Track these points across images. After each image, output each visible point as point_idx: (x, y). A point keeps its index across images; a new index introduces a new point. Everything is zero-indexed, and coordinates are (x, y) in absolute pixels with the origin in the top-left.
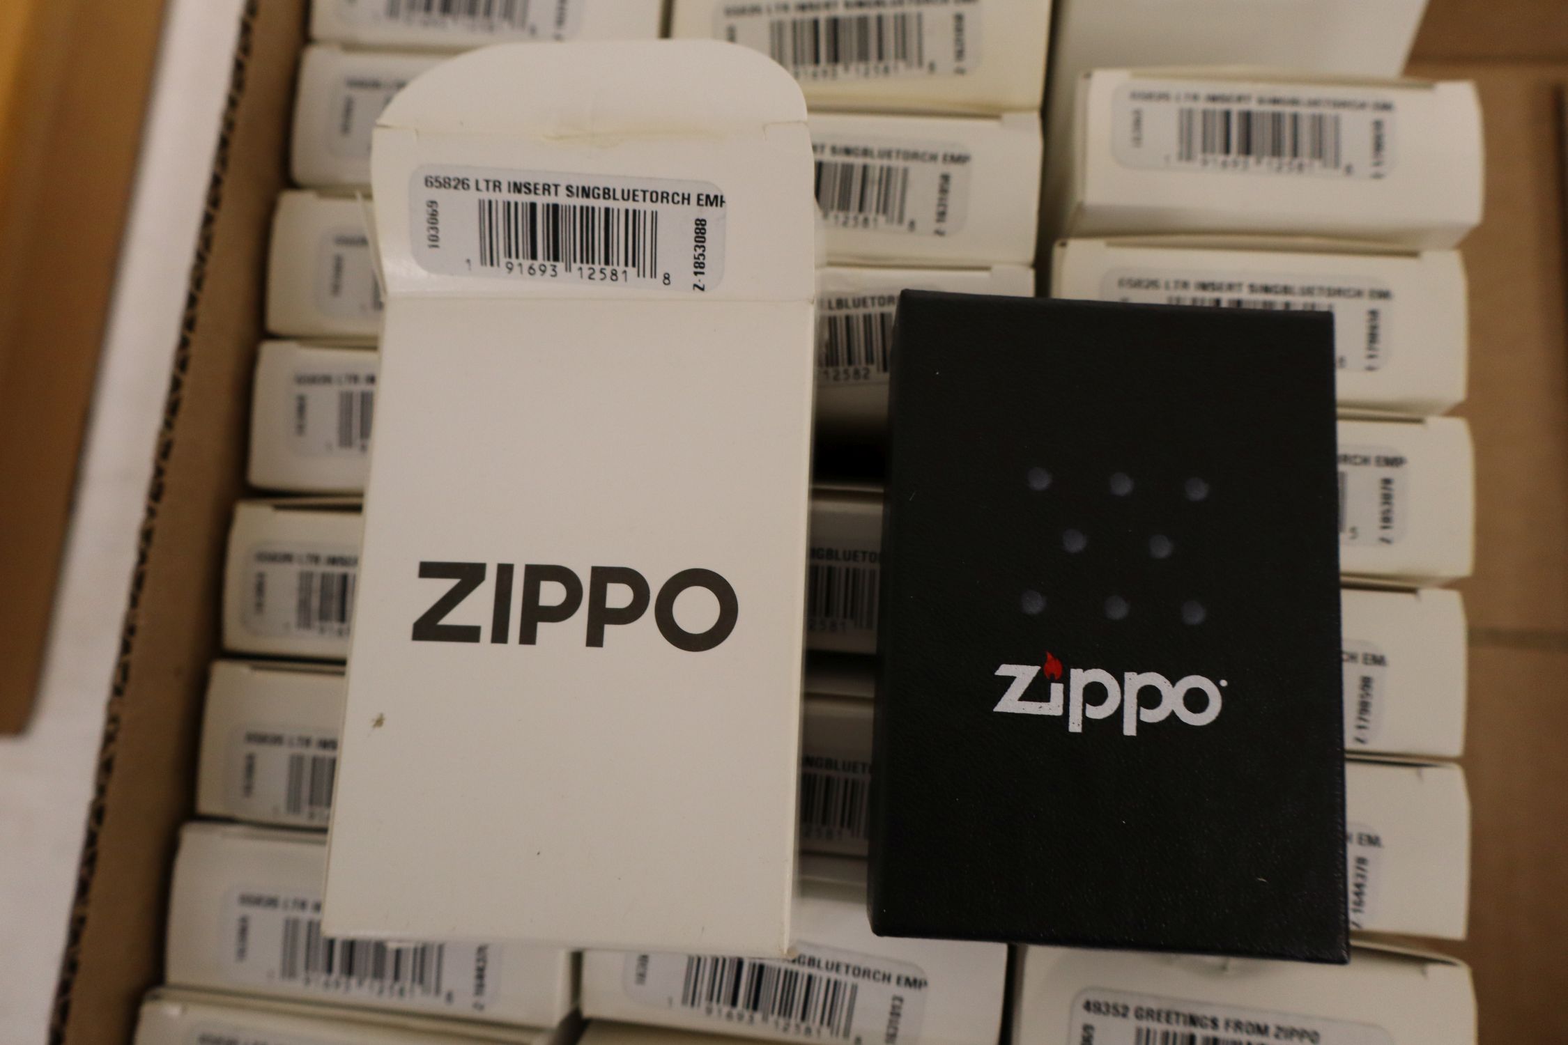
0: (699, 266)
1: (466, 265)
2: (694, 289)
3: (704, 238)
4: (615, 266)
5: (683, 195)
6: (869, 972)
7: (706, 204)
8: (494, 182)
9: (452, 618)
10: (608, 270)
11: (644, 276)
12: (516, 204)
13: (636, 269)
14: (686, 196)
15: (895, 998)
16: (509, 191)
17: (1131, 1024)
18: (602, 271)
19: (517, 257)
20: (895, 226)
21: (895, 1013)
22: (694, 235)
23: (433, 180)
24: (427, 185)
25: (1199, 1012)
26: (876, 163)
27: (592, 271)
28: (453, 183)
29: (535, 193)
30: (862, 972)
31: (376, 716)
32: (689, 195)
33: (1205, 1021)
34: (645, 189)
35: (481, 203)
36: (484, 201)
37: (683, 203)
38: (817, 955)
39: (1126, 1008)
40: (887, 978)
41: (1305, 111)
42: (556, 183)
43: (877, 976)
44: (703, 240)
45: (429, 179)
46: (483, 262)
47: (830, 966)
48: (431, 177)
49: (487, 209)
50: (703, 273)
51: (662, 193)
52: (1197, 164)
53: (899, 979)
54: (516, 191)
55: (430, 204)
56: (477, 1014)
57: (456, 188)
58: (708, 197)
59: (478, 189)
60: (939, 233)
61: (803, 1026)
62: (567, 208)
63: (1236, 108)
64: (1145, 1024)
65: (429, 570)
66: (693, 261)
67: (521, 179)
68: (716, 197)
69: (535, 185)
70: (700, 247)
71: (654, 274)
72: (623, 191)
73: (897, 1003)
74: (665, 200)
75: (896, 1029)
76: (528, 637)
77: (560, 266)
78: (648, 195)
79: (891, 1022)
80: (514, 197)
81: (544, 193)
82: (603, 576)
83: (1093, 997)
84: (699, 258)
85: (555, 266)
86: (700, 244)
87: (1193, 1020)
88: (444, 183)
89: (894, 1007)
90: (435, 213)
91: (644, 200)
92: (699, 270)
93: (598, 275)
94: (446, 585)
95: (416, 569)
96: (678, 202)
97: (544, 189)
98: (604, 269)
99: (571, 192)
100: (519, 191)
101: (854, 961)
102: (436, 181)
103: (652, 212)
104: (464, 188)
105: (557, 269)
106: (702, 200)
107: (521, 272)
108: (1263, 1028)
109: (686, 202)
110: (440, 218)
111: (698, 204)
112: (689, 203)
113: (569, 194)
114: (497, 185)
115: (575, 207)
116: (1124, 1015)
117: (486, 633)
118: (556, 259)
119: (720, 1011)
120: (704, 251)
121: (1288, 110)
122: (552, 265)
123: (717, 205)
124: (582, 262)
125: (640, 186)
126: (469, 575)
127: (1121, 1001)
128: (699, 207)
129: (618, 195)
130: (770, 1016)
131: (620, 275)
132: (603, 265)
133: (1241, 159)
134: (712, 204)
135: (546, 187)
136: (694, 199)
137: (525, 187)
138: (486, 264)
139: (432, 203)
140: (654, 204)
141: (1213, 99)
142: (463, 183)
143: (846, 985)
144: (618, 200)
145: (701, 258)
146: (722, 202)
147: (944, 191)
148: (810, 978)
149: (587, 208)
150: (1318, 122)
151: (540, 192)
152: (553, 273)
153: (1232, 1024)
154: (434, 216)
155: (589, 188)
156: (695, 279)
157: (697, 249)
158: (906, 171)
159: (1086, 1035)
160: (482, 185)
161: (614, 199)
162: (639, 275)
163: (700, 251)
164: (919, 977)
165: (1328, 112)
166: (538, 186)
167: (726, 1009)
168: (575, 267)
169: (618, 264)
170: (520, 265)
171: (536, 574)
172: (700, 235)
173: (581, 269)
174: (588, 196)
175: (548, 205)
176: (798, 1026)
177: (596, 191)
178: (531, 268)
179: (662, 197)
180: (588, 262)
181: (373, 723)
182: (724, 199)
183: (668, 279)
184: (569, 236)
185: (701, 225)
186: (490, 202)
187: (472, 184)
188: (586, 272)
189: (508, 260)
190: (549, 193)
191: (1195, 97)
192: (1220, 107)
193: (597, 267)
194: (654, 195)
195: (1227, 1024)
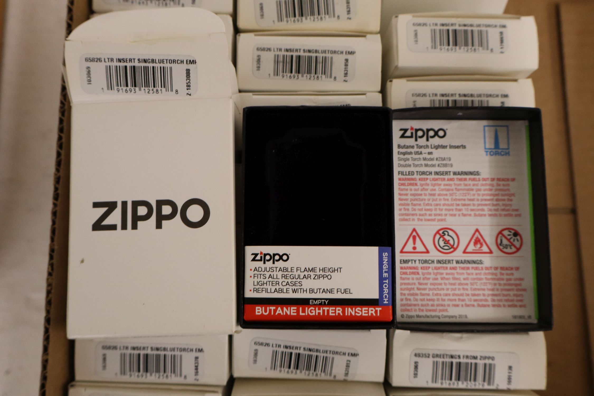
0: (188, 86)
1: (102, 90)
2: (187, 95)
3: (190, 76)
4: (157, 88)
5: (181, 60)
6: (338, 352)
7: (190, 63)
8: (111, 59)
9: (107, 222)
10: (155, 89)
11: (168, 91)
12: (119, 67)
13: (165, 89)
14: (182, 61)
15: (348, 361)
16: (117, 62)
17: (431, 360)
18: (152, 90)
19: (121, 86)
20: (329, 79)
21: (348, 366)
22: (186, 75)
23: (88, 59)
24: (86, 61)
25: (454, 353)
26: (320, 55)
27: (149, 90)
28: (96, 60)
29: (126, 62)
30: (335, 353)
31: (81, 259)
32: (183, 61)
33: (456, 357)
34: (167, 59)
35: (106, 67)
36: (107, 66)
37: (181, 63)
38: (319, 348)
39: (429, 355)
40: (344, 354)
41: (475, 29)
42: (134, 58)
43: (341, 354)
44: (189, 76)
45: (87, 59)
46: (108, 89)
47: (324, 352)
48: (87, 58)
49: (109, 69)
50: (190, 89)
51: (173, 60)
52: (438, 50)
53: (349, 354)
54: (119, 62)
55: (87, 68)
56: (196, 382)
57: (97, 61)
58: (190, 61)
59: (105, 62)
60: (345, 81)
61: (315, 373)
62: (138, 67)
63: (451, 28)
64: (436, 359)
65: (96, 205)
66: (186, 85)
67: (121, 57)
68: (193, 61)
69: (126, 59)
70: (188, 79)
71: (172, 90)
72: (159, 60)
73: (348, 362)
74: (174, 63)
75: (348, 371)
76: (135, 227)
77: (137, 89)
78: (168, 61)
79: (346, 369)
80: (119, 64)
81: (130, 62)
82: (160, 203)
83: (417, 352)
84: (188, 83)
85: (135, 89)
86: (188, 78)
87: (452, 357)
88: (92, 60)
89: (347, 364)
90: (89, 71)
91: (167, 63)
92: (188, 88)
93: (151, 92)
94: (103, 210)
95: (91, 205)
96: (179, 63)
97: (130, 61)
98: (154, 89)
99: (139, 61)
100: (120, 62)
101: (332, 349)
102: (89, 59)
103: (170, 67)
104: (100, 61)
105: (136, 90)
106: (188, 62)
107: (123, 92)
108: (476, 357)
109: (182, 63)
110: (91, 73)
111: (187, 63)
112: (183, 63)
113: (139, 62)
114: (112, 60)
115: (141, 67)
116: (428, 357)
117: (119, 226)
118: (135, 86)
119: (284, 371)
120: (190, 81)
121: (469, 28)
122: (134, 89)
123: (193, 64)
124: (145, 87)
125: (165, 58)
126: (111, 206)
127: (427, 352)
128: (187, 65)
129: (157, 61)
130: (303, 371)
131: (159, 91)
132: (153, 88)
133: (454, 47)
134: (192, 63)
135: (130, 60)
136: (185, 62)
137: (123, 60)
138: (109, 89)
139: (88, 68)
140: (170, 64)
141: (443, 25)
142: (99, 60)
143: (330, 358)
144: (157, 63)
145: (189, 83)
146: (195, 62)
147: (346, 65)
148: (317, 356)
149: (146, 67)
150: (480, 32)
151: (128, 61)
152: (135, 92)
153: (465, 357)
154: (89, 73)
155: (146, 59)
156: (187, 91)
157: (187, 80)
158: (332, 58)
159: (416, 365)
160: (107, 60)
161: (156, 63)
162: (166, 91)
163: (188, 81)
164: (356, 352)
165: (484, 29)
166: (127, 60)
167: (287, 370)
168: (143, 89)
169: (158, 87)
170: (122, 89)
171: (136, 204)
172: (188, 75)
173: (145, 89)
174: (146, 62)
175: (131, 66)
176: (313, 374)
177: (149, 60)
178: (126, 90)
179: (173, 62)
180: (147, 87)
181: (80, 262)
182: (196, 61)
183: (177, 91)
184: (140, 78)
185: (188, 71)
186: (110, 66)
187: (103, 60)
188: (147, 91)
189: (117, 87)
190: (132, 62)
191: (436, 25)
192: (445, 28)
193: (151, 89)
194: (170, 61)
195: (464, 357)
